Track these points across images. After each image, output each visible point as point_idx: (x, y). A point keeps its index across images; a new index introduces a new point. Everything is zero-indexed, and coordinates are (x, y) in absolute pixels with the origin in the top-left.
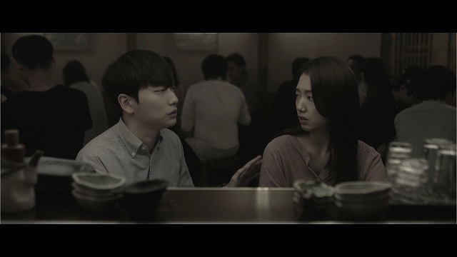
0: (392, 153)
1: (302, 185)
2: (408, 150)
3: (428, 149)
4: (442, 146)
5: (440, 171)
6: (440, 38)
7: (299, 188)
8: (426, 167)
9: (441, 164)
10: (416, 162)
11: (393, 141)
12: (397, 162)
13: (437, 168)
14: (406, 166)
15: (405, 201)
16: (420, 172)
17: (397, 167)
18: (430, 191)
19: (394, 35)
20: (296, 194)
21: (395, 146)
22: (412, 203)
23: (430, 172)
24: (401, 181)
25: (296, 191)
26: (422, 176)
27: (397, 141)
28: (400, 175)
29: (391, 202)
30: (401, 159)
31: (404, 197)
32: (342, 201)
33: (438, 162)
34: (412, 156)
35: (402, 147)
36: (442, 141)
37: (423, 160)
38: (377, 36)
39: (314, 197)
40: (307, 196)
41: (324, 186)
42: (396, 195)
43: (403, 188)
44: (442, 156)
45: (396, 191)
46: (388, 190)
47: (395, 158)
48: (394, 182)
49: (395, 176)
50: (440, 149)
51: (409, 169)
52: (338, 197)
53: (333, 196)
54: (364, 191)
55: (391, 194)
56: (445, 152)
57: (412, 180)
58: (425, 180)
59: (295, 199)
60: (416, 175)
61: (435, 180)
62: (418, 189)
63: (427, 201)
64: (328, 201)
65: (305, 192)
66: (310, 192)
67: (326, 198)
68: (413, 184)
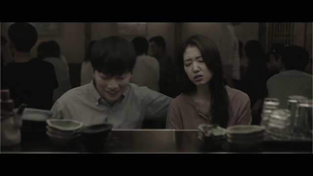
0: (266, 105)
1: (204, 128)
2: (277, 104)
3: (291, 103)
4: (300, 101)
5: (299, 118)
6: (299, 26)
7: (202, 130)
8: (289, 115)
9: (299, 113)
10: (282, 112)
11: (266, 97)
12: (269, 111)
13: (297, 116)
14: (276, 114)
15: (275, 138)
16: (285, 118)
17: (269, 115)
18: (292, 131)
19: (267, 24)
20: (200, 134)
21: (268, 101)
22: (280, 140)
23: (292, 119)
24: (272, 125)
25: (200, 131)
26: (286, 121)
27: (269, 97)
28: (271, 120)
29: (265, 139)
30: (272, 110)
31: (275, 136)
32: (231, 139)
33: (297, 112)
34: (280, 107)
35: (273, 101)
36: (300, 97)
37: (287, 111)
38: (256, 25)
39: (212, 135)
40: (208, 135)
41: (219, 128)
42: (268, 134)
43: (273, 129)
44: (300, 108)
45: (268, 131)
46: (263, 131)
47: (268, 109)
48: (267, 125)
49: (268, 121)
50: (299, 103)
51: (277, 117)
52: (229, 136)
53: (226, 135)
54: (247, 132)
55: (265, 134)
56: (302, 105)
57: (280, 124)
58: (288, 124)
59: (200, 137)
60: (282, 120)
61: (296, 124)
62: (284, 130)
63: (290, 138)
64: (222, 138)
65: (206, 132)
66: (209, 132)
67: (221, 136)
68: (280, 127)
